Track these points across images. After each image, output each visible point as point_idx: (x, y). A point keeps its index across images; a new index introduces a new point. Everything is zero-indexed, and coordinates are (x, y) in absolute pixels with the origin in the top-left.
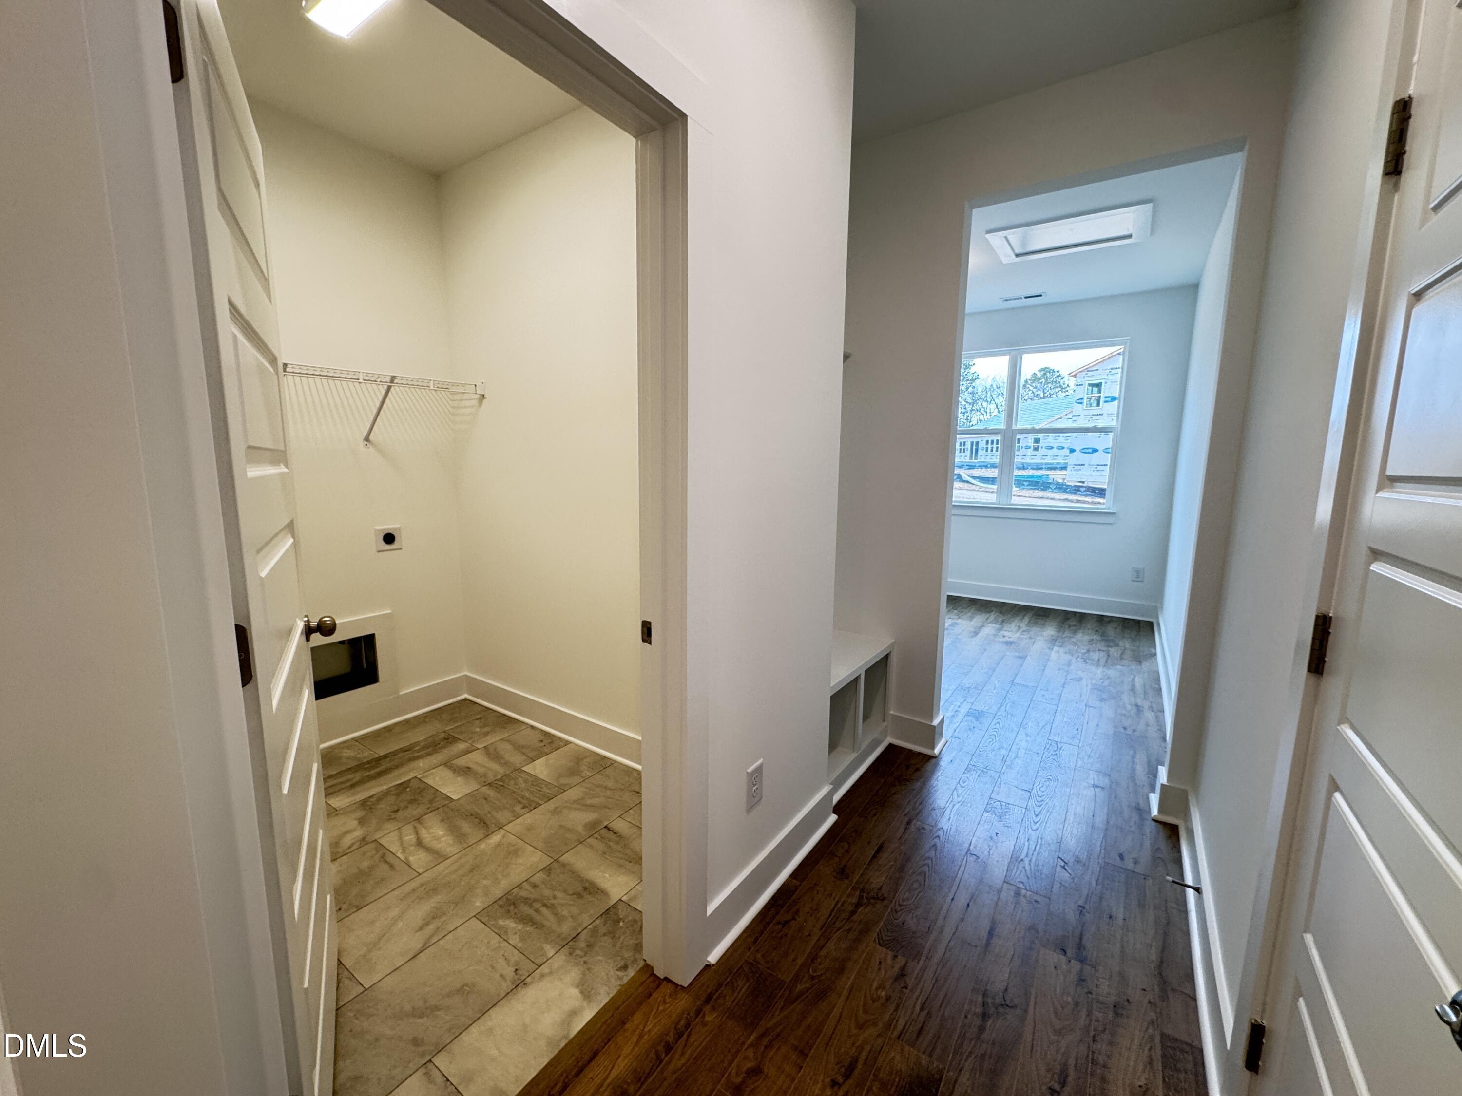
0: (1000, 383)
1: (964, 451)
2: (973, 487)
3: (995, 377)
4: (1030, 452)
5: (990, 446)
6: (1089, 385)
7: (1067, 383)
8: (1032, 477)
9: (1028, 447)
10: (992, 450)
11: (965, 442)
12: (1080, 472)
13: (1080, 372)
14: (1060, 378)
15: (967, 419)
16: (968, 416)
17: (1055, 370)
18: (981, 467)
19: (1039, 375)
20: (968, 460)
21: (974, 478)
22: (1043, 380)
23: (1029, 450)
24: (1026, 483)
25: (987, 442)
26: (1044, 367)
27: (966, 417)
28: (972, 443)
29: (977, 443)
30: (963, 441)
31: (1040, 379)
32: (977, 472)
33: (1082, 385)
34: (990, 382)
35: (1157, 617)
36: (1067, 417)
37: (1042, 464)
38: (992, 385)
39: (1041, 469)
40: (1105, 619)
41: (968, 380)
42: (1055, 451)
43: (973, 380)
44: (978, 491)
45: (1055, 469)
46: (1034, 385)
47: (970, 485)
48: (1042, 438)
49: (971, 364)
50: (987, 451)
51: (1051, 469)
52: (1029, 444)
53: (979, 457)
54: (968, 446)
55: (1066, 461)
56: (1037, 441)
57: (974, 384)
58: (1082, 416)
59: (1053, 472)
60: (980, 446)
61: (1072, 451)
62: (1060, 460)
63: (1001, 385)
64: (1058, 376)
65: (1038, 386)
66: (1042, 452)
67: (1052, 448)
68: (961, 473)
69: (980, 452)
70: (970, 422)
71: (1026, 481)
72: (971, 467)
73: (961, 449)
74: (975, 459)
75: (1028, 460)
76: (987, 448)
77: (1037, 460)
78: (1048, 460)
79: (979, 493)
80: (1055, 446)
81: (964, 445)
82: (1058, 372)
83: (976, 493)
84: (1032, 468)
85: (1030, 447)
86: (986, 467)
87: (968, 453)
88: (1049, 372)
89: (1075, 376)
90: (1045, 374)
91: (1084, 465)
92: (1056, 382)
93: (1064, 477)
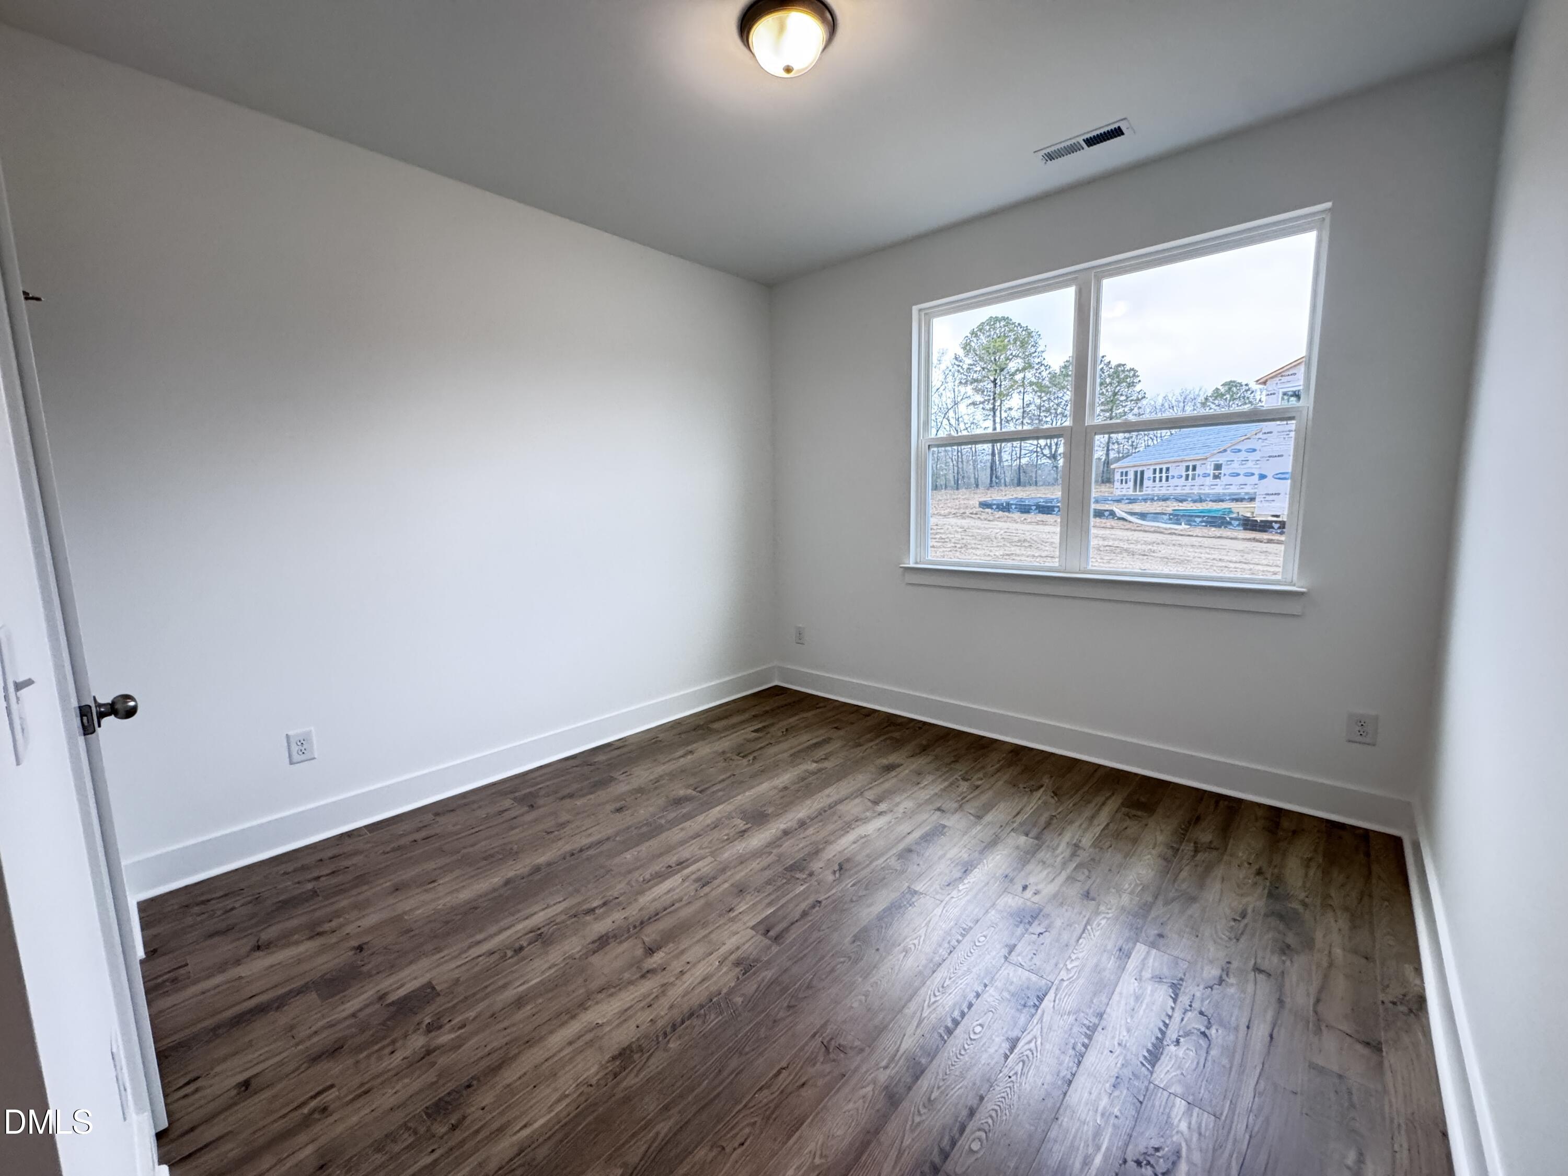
0: (1173, 402)
1: (1126, 482)
2: (1128, 526)
3: (1167, 396)
4: (1209, 480)
5: (1158, 475)
6: (1285, 394)
7: (1258, 398)
8: (1209, 511)
9: (1206, 475)
10: (1161, 480)
11: (1127, 473)
12: (1273, 504)
13: (1272, 378)
14: (1249, 392)
15: (1132, 445)
16: (1133, 442)
17: (1244, 383)
18: (1145, 500)
19: (1222, 390)
20: (1131, 492)
21: (1132, 514)
22: (1228, 396)
23: (1208, 478)
24: (1198, 520)
25: (1155, 470)
26: (1228, 380)
27: (1130, 443)
28: (1136, 472)
29: (1142, 473)
30: (1124, 470)
31: (1223, 395)
32: (1138, 508)
33: (1274, 394)
34: (1160, 400)
35: (1412, 827)
36: (1257, 436)
37: (1224, 494)
38: (1163, 405)
39: (1222, 501)
40: (1285, 824)
41: (1132, 401)
42: (1241, 479)
43: (1138, 400)
44: (1135, 530)
45: (1241, 500)
46: (1216, 402)
47: (1125, 523)
48: (1224, 464)
49: (1135, 381)
50: (1154, 481)
51: (1237, 500)
52: (1208, 472)
53: (1144, 489)
54: (1131, 476)
55: (1256, 490)
56: (1218, 467)
57: (1139, 405)
58: (1275, 433)
59: (1239, 505)
60: (1146, 476)
61: (1262, 477)
62: (1249, 489)
63: (1174, 403)
64: (1247, 391)
65: (1222, 403)
66: (1225, 480)
67: (1238, 475)
68: (1115, 509)
69: (1146, 483)
70: (1136, 448)
71: (1199, 517)
72: (1132, 501)
73: (1122, 480)
74: (1140, 491)
75: (1206, 490)
76: (1155, 478)
77: (1219, 490)
78: (1233, 489)
79: (1136, 534)
80: (1242, 473)
81: (1126, 475)
82: (1247, 385)
83: (1133, 532)
84: (1211, 501)
85: (1209, 475)
86: (1152, 500)
87: (1131, 484)
88: (1236, 386)
89: (1265, 383)
90: (1230, 389)
91: (1279, 494)
92: (1244, 397)
93: (1252, 510)
